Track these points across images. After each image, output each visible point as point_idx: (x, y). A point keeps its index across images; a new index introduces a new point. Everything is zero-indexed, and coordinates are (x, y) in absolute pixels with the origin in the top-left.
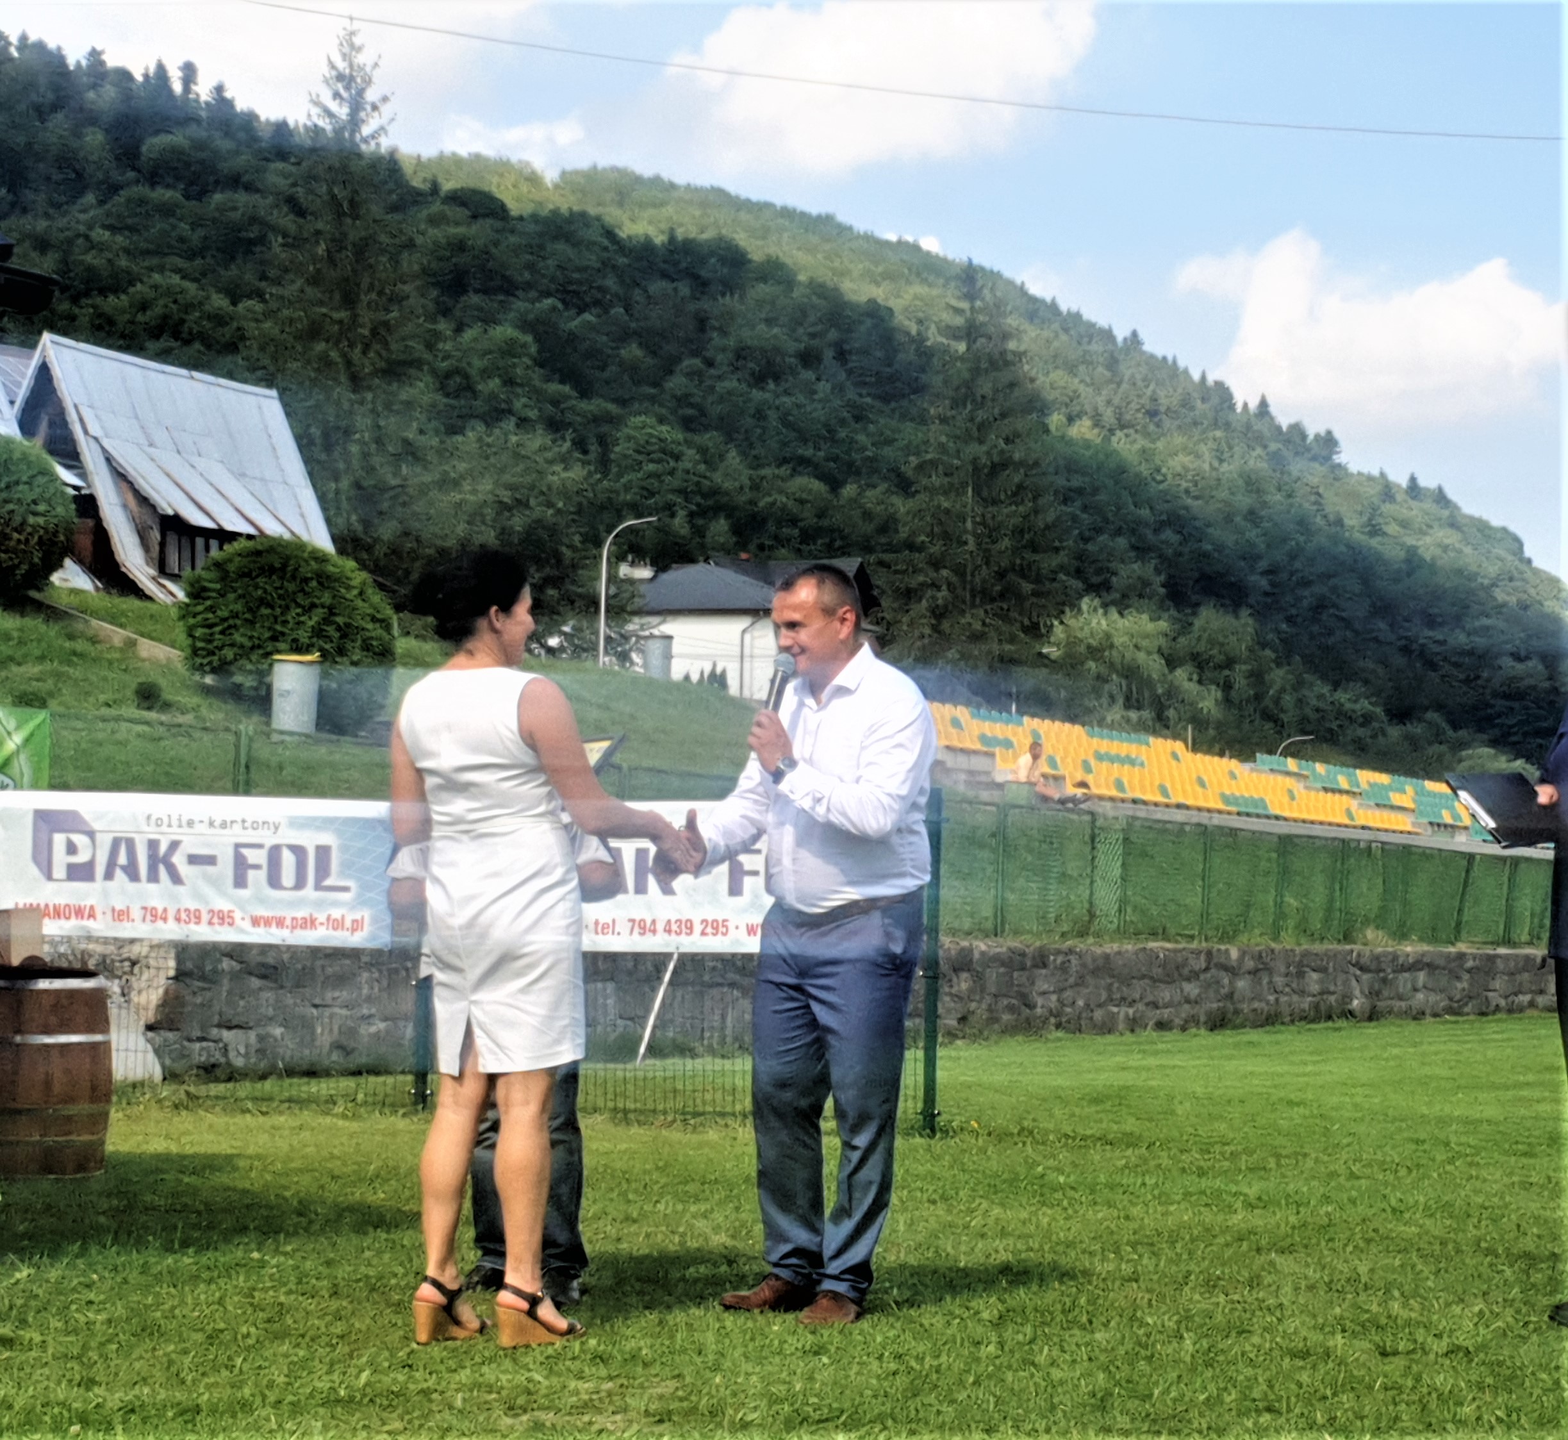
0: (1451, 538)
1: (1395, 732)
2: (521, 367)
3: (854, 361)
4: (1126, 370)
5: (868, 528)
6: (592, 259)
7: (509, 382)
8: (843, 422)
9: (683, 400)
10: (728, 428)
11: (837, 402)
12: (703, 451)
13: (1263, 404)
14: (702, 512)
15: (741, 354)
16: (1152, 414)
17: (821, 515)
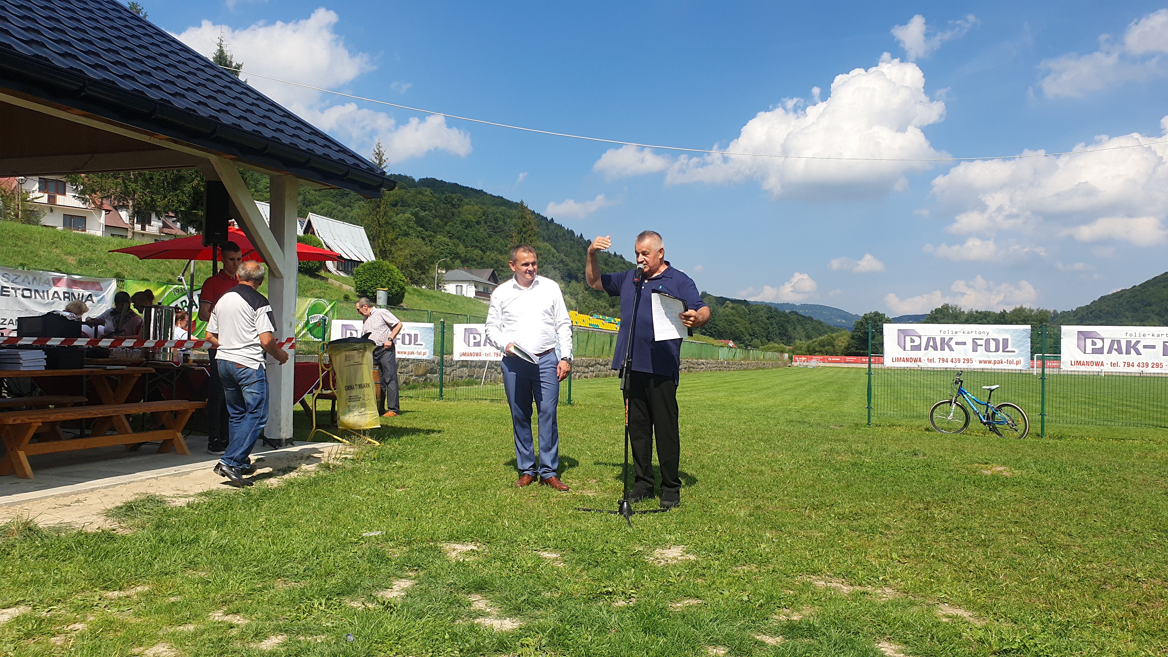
0: (624, 266)
1: (611, 310)
2: (411, 224)
3: (489, 224)
4: (551, 227)
5: (492, 262)
6: (427, 199)
7: (409, 227)
8: (486, 238)
9: (449, 233)
10: (459, 238)
11: (485, 233)
12: (454, 244)
13: (581, 235)
14: (454, 258)
15: (463, 222)
16: (556, 237)
17: (482, 259)
